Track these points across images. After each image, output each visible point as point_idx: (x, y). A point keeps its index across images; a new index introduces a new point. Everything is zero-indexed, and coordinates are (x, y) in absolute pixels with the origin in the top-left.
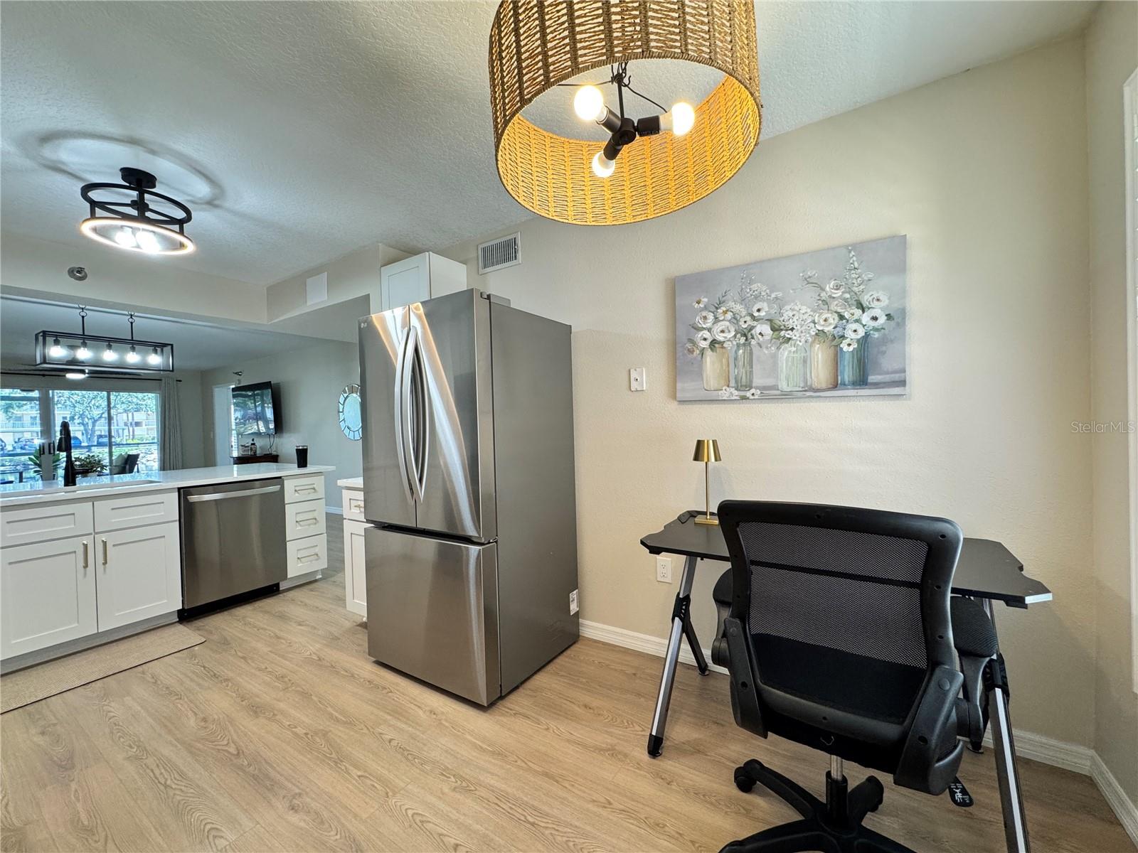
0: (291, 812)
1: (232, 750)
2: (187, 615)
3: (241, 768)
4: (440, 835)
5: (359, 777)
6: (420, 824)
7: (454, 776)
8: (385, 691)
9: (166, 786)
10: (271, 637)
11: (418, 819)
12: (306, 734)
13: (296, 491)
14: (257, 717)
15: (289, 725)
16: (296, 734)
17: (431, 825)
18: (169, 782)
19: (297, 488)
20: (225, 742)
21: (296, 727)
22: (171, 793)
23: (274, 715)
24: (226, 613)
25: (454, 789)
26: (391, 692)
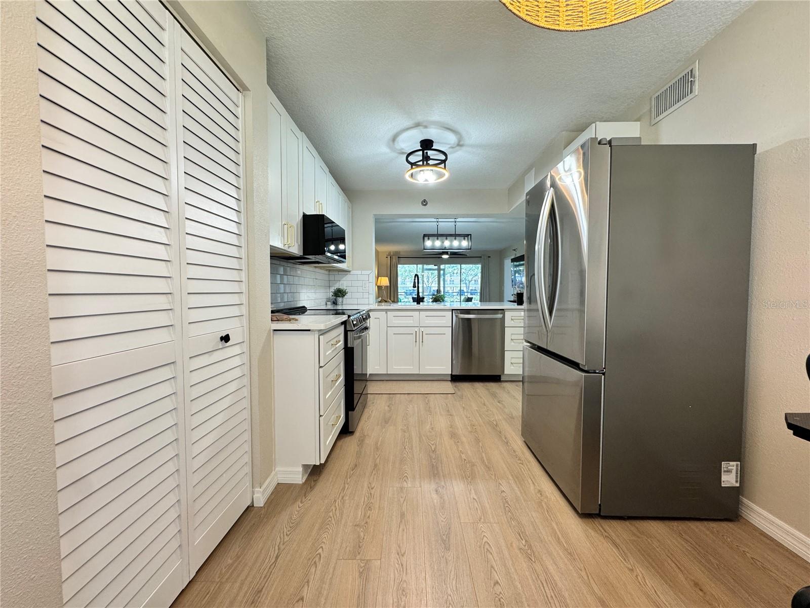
0: (435, 492)
1: (433, 447)
2: (455, 379)
3: (431, 457)
4: (492, 567)
5: (474, 499)
6: (486, 550)
7: (526, 541)
8: (519, 462)
9: (405, 448)
10: (481, 403)
11: (487, 546)
12: (465, 460)
13: (512, 319)
14: (451, 439)
15: (461, 451)
16: (460, 457)
17: (491, 556)
18: (406, 447)
19: (512, 318)
20: (433, 443)
21: (463, 453)
22: (405, 452)
23: (458, 442)
24: (470, 383)
25: (520, 549)
26: (522, 464)
